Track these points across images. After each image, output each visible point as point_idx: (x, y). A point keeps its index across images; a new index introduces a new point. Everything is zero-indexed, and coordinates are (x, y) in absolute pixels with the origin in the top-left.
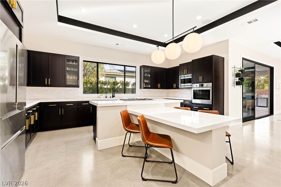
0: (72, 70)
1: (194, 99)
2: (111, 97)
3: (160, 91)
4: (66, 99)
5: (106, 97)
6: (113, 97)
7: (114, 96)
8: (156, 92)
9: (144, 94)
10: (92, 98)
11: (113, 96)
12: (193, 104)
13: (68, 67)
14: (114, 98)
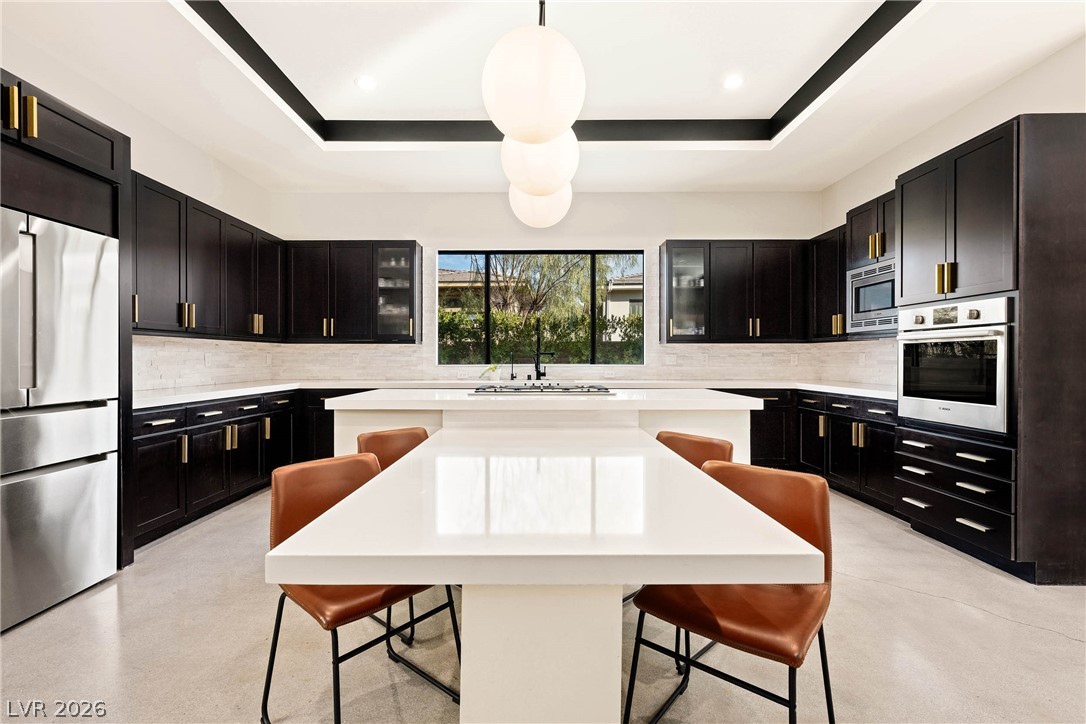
0: (399, 285)
1: (906, 393)
2: (529, 377)
3: (771, 354)
4: (387, 380)
5: (513, 377)
6: (538, 378)
7: (544, 374)
8: (748, 355)
9: (681, 365)
10: (466, 379)
11: (540, 375)
12: (903, 421)
13: (386, 278)
14: (544, 382)
